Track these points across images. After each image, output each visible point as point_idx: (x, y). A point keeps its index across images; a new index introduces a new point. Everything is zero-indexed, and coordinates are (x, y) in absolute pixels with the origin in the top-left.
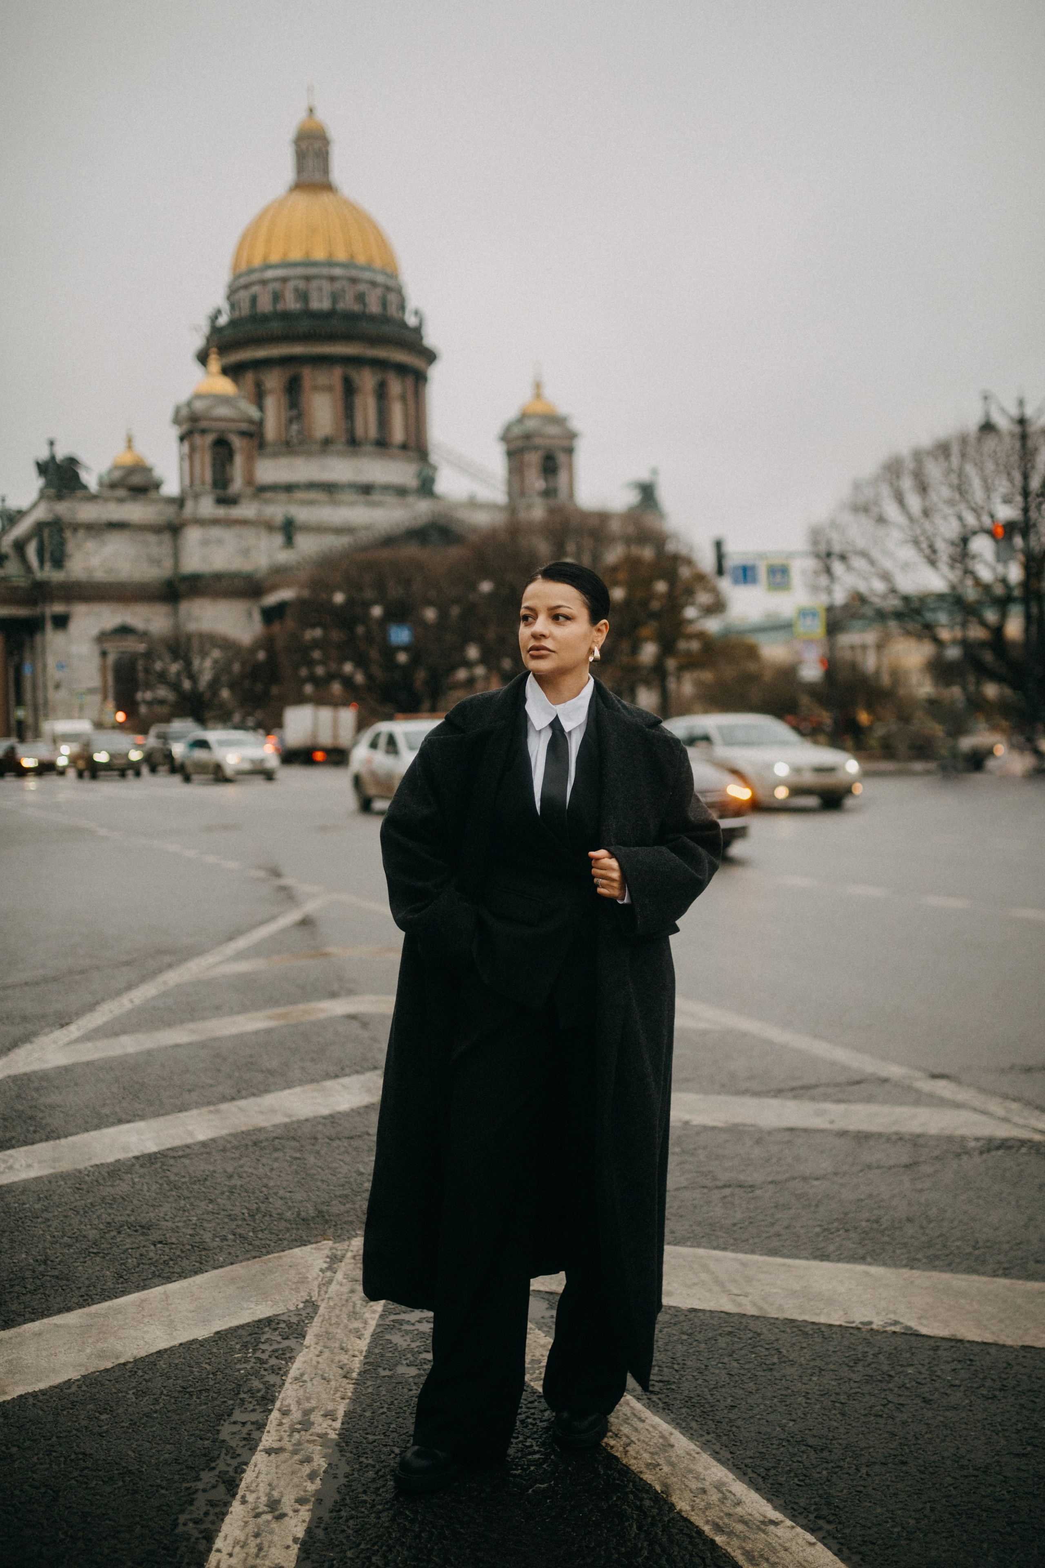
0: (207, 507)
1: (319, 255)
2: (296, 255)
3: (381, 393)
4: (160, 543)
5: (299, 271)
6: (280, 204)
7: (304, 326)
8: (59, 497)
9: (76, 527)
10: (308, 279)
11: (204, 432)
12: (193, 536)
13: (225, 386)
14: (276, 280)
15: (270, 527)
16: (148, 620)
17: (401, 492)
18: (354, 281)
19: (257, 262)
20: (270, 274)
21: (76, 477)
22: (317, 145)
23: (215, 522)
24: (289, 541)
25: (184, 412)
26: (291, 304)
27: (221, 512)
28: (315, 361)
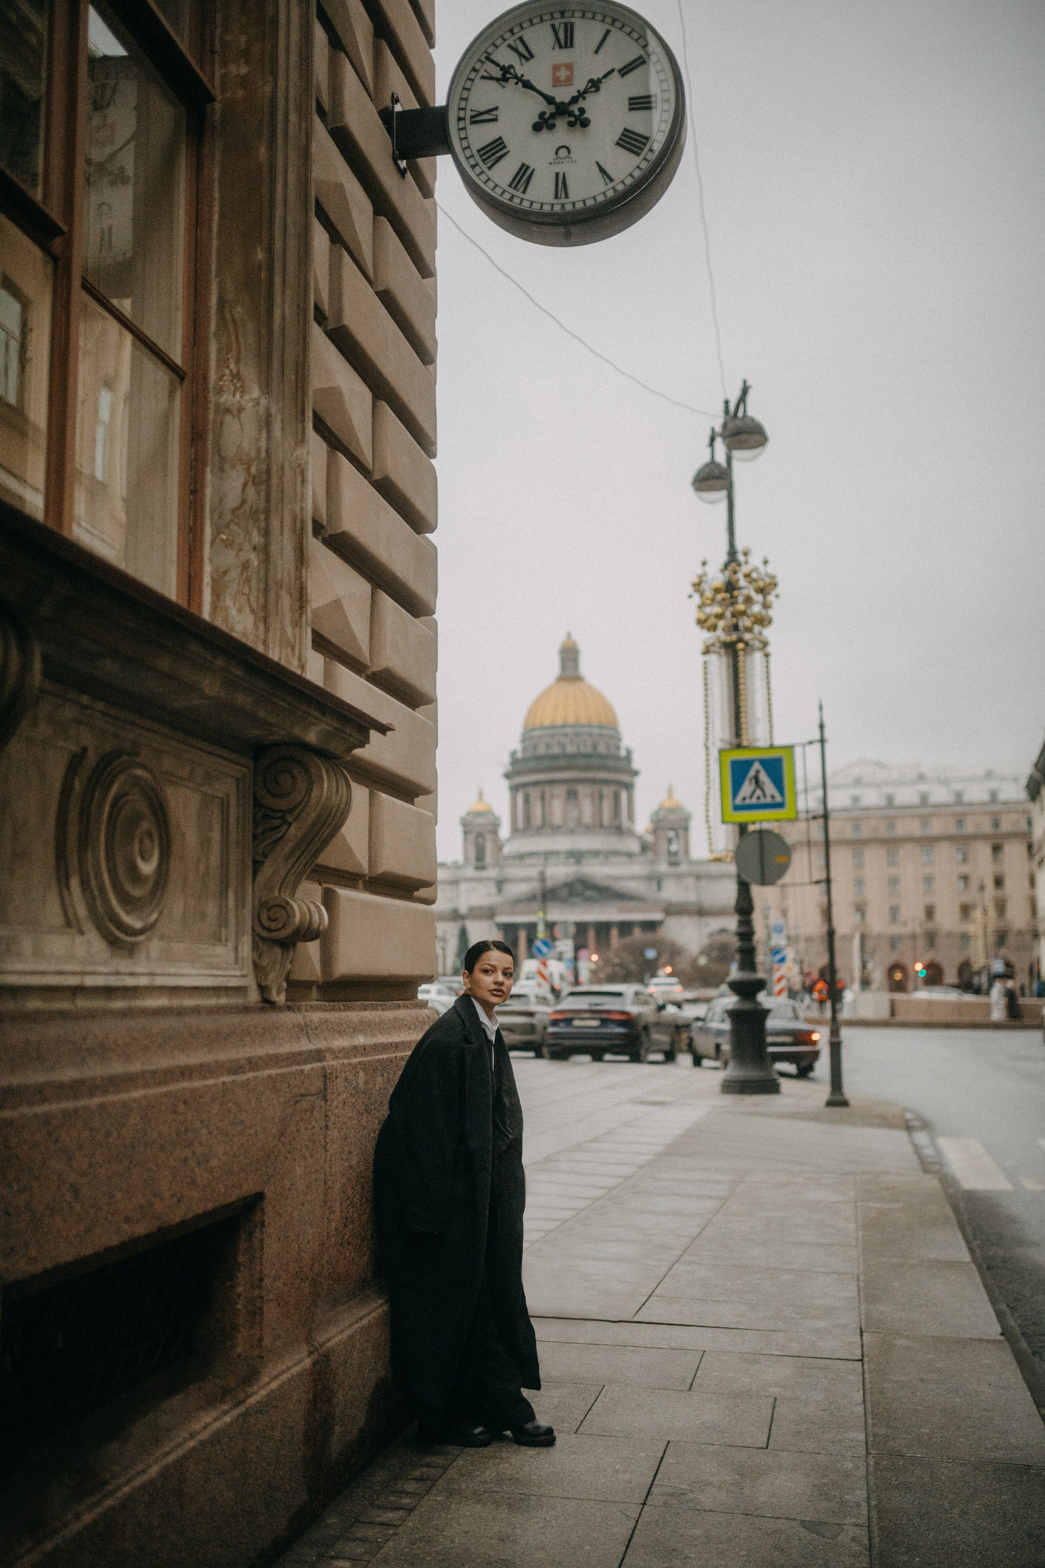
0: (470, 872)
1: (559, 721)
2: (547, 723)
6: (546, 693)
10: (552, 736)
22: (573, 654)
23: (473, 879)
24: (499, 890)
27: (478, 874)
28: (552, 782)
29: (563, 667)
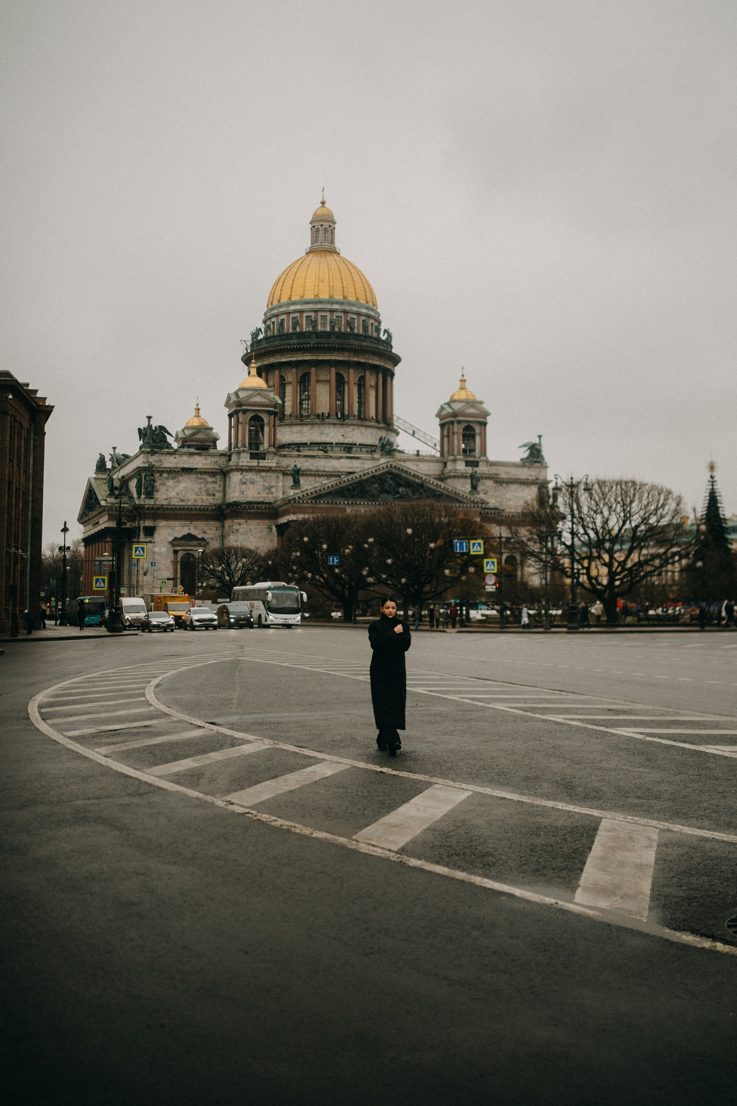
0: (245, 460)
1: (324, 296)
2: (309, 296)
3: (361, 384)
4: (215, 482)
5: (312, 306)
6: (300, 262)
7: (313, 341)
8: (153, 453)
9: (161, 472)
10: (316, 311)
11: (245, 412)
12: (236, 478)
13: (259, 383)
14: (295, 312)
15: (285, 474)
16: (204, 532)
17: (371, 449)
18: (346, 312)
19: (284, 300)
20: (292, 308)
21: (164, 440)
22: (326, 225)
23: (250, 469)
25: (234, 398)
26: (305, 328)
27: (254, 463)
28: (319, 364)
29: (314, 239)
